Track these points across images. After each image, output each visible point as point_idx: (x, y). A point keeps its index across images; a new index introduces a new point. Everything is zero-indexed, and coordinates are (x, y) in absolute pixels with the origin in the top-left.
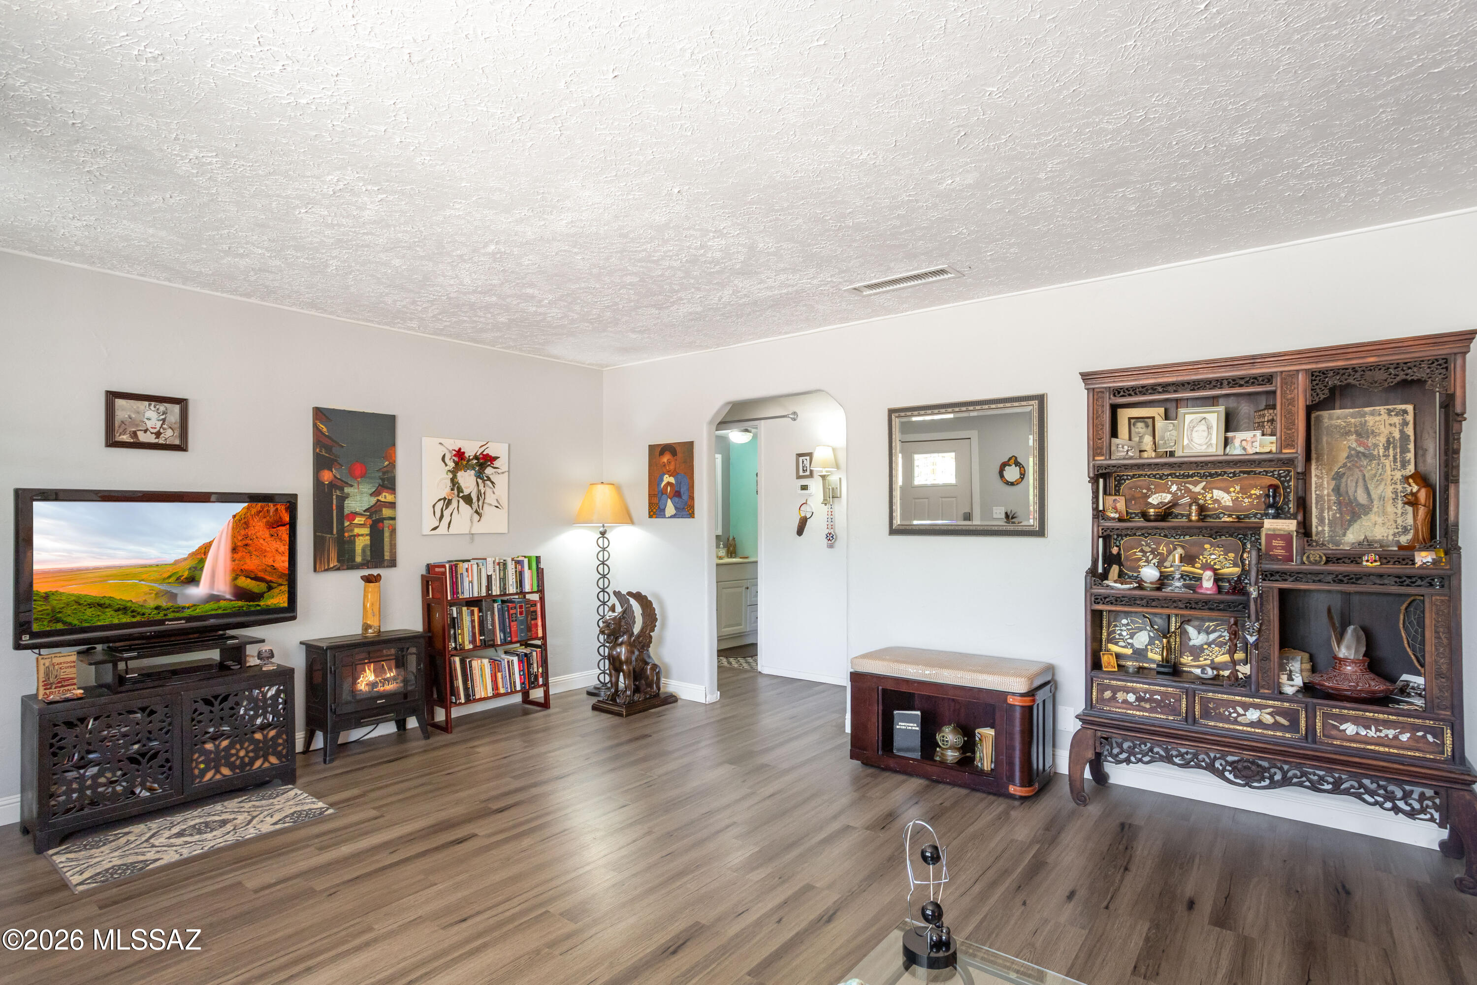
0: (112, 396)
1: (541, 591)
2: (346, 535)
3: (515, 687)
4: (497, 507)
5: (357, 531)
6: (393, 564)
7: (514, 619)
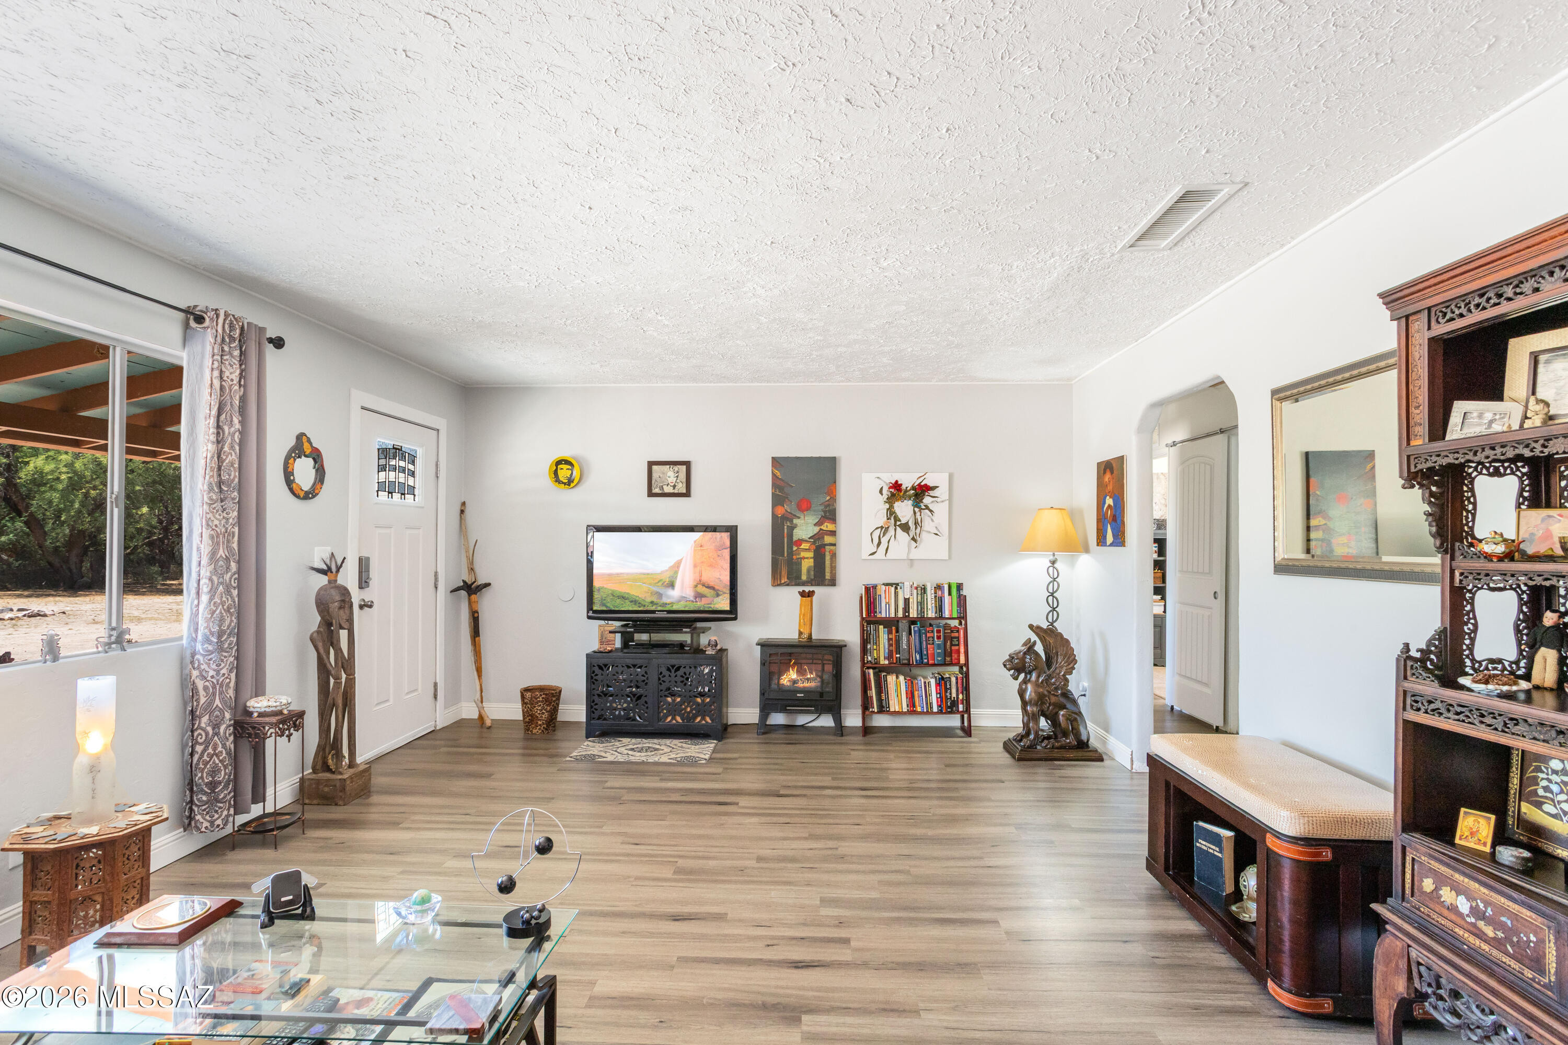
0: (651, 464)
1: (963, 617)
2: (794, 557)
3: (931, 708)
4: (936, 534)
5: (803, 554)
6: (833, 583)
7: (931, 642)
